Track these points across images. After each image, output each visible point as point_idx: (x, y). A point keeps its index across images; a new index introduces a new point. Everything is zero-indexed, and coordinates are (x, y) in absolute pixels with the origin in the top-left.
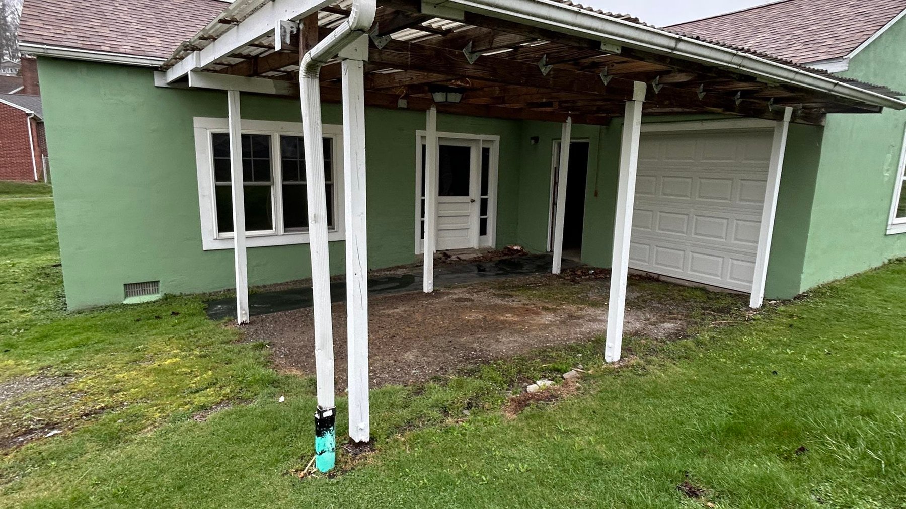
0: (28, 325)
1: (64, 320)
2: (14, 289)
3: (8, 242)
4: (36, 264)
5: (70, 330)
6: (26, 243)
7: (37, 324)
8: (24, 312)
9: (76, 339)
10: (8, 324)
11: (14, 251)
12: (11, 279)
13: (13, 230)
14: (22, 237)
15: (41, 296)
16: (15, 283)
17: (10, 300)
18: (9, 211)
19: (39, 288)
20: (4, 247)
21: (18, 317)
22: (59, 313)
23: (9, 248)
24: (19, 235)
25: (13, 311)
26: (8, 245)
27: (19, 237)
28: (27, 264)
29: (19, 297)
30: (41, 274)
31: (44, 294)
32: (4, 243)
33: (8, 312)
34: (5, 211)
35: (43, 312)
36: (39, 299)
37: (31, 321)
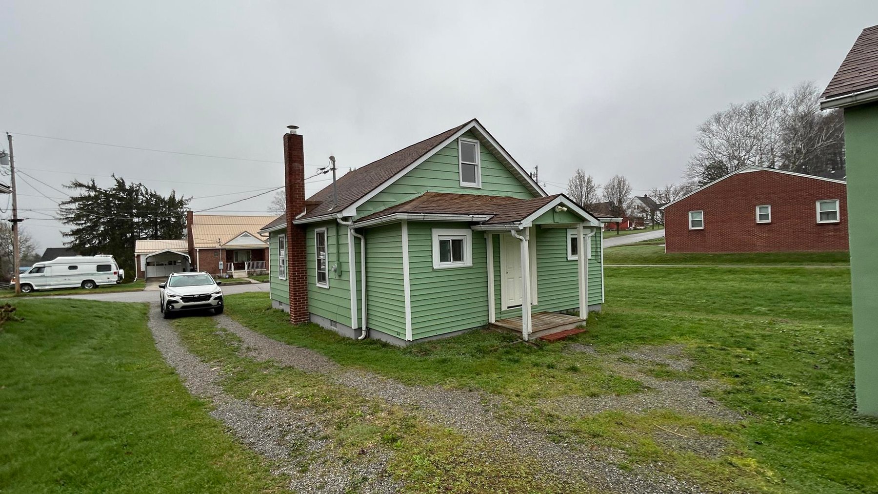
0: (799, 415)
1: (846, 425)
2: (807, 361)
3: (826, 307)
4: (846, 336)
5: (848, 447)
6: (846, 310)
7: (809, 417)
8: (803, 393)
9: (850, 468)
10: (780, 404)
11: (830, 316)
12: (810, 349)
13: (836, 295)
14: (843, 304)
15: (831, 379)
16: (812, 353)
17: (797, 374)
18: (840, 277)
19: (834, 367)
20: (822, 312)
21: (796, 398)
22: (844, 412)
23: (827, 313)
24: (840, 302)
25: (792, 387)
26: (827, 310)
27: (839, 304)
28: (837, 333)
29: (809, 372)
30: (844, 349)
31: (836, 377)
32: (823, 307)
33: (788, 387)
34: (836, 278)
35: (825, 403)
36: (828, 382)
37: (806, 409)
